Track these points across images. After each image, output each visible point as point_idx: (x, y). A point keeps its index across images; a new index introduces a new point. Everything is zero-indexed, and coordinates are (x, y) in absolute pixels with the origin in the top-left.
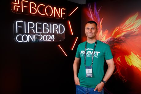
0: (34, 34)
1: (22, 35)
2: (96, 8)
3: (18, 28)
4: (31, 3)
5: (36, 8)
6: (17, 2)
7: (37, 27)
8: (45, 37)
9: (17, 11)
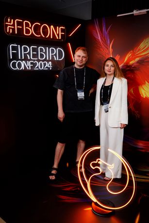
0: (29, 60)
1: (16, 61)
2: (105, 26)
3: (12, 53)
4: (26, 23)
7: (32, 52)
8: (41, 64)
9: (11, 32)
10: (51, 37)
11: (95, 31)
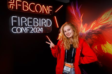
1: (16, 28)
3: (13, 22)
4: (24, 2)
5: (28, 6)
7: (29, 21)
10: (43, 13)
11: (71, 9)
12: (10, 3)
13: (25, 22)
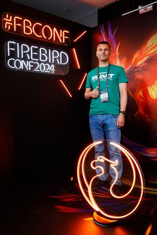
0: (29, 60)
2: (110, 30)
3: (10, 50)
4: (26, 21)
5: (32, 27)
6: (9, 18)
7: (33, 52)
9: (9, 29)
10: (54, 40)
11: (100, 37)
12: (5, 21)
13: (28, 53)
